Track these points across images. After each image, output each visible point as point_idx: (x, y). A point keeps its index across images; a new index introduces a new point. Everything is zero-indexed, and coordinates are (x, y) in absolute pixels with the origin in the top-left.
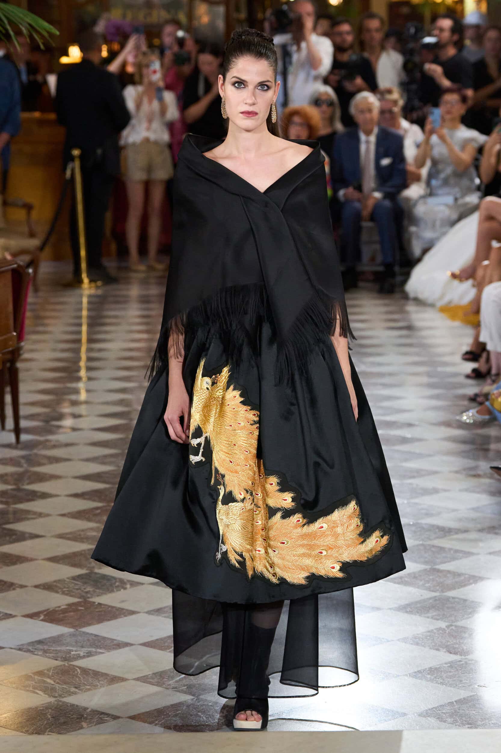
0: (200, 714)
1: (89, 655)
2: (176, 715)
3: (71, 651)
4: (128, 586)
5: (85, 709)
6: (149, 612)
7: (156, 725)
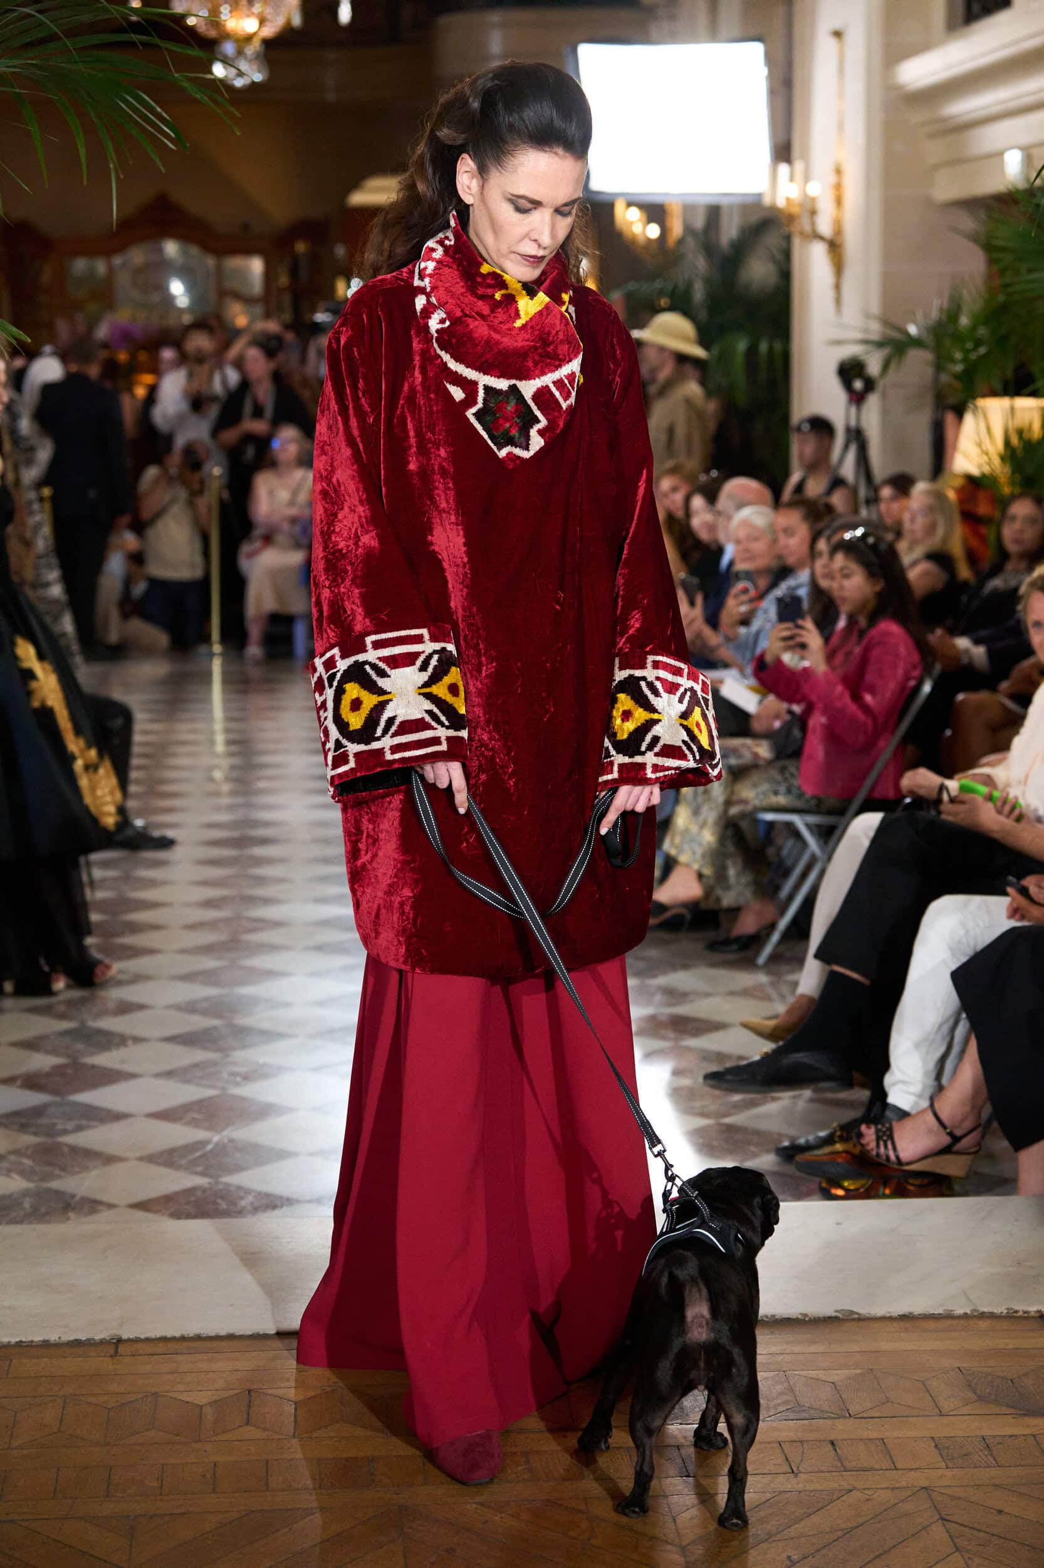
0: (219, 1201)
1: (80, 1128)
2: (188, 1203)
3: (55, 1124)
4: (130, 1042)
5: (73, 1196)
6: (158, 1075)
7: (163, 1214)
